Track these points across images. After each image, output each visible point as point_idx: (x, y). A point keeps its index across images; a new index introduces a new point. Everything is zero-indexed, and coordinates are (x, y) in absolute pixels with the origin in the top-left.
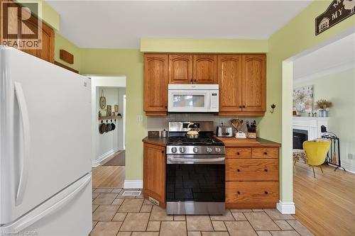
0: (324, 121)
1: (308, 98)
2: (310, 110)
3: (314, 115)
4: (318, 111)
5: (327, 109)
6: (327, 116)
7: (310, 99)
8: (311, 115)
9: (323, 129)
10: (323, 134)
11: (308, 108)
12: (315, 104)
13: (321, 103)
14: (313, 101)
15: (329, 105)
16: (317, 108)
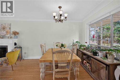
0: (16, 41)
1: (8, 29)
2: (9, 35)
3: (11, 38)
4: (13, 36)
5: (17, 35)
6: (17, 38)
7: (9, 30)
8: (9, 37)
9: (15, 44)
10: (15, 46)
11: (8, 34)
12: (11, 32)
13: (15, 32)
14: (10, 31)
15: (18, 33)
16: (12, 35)
